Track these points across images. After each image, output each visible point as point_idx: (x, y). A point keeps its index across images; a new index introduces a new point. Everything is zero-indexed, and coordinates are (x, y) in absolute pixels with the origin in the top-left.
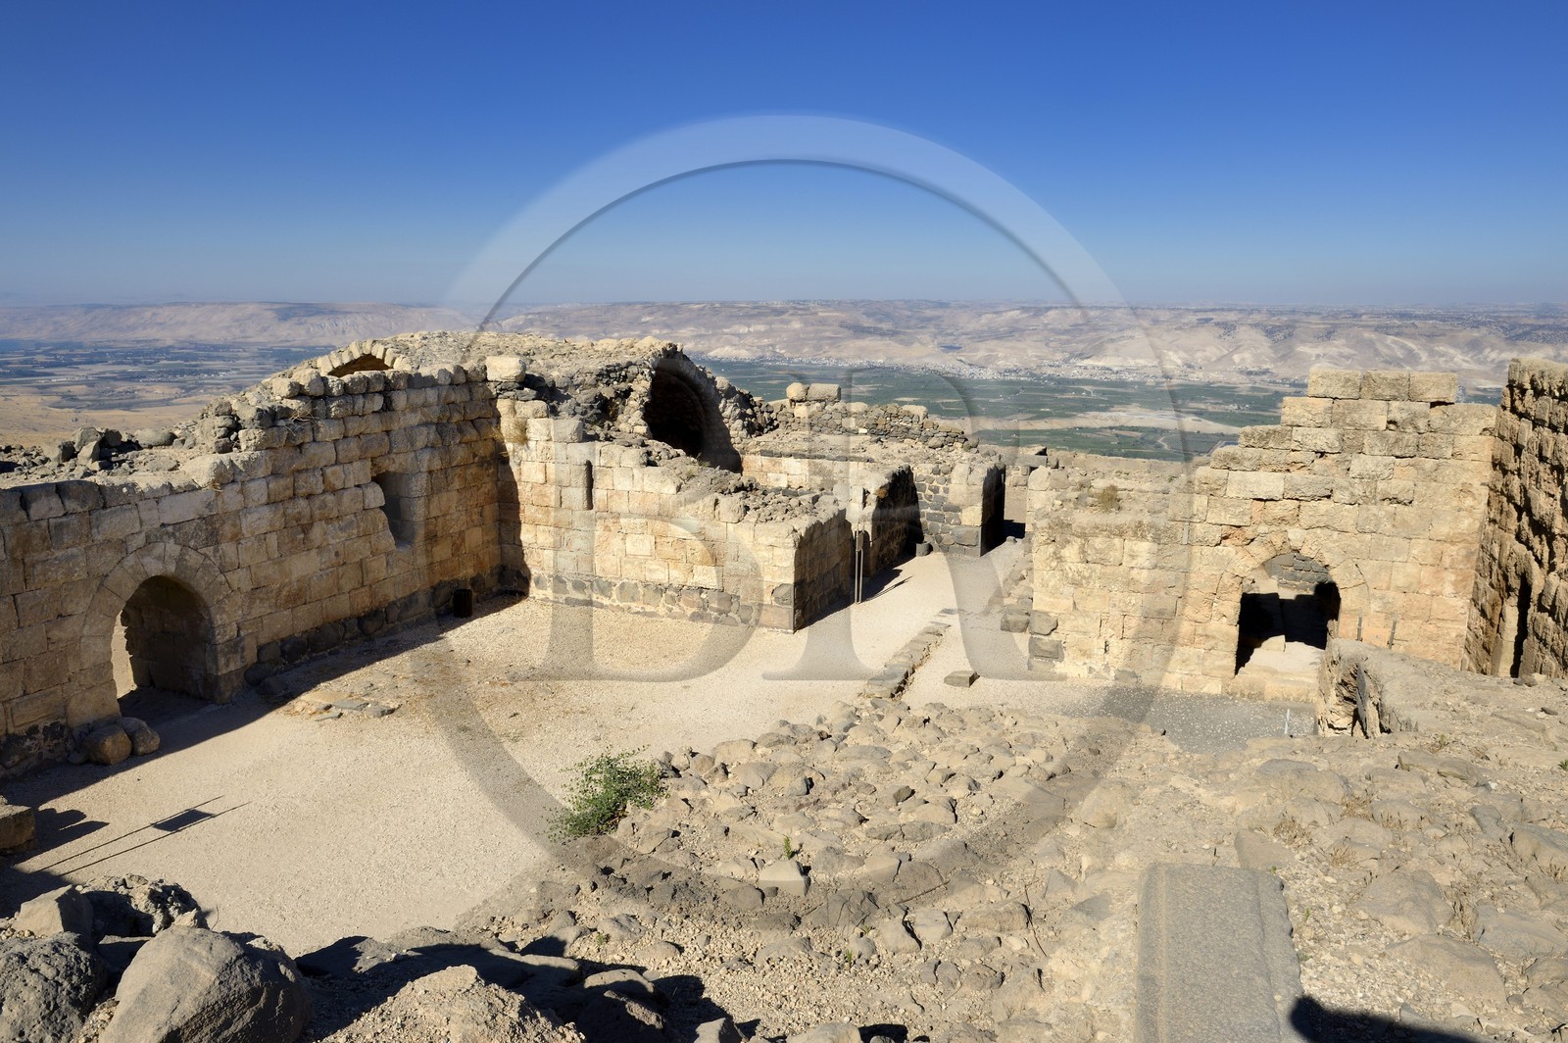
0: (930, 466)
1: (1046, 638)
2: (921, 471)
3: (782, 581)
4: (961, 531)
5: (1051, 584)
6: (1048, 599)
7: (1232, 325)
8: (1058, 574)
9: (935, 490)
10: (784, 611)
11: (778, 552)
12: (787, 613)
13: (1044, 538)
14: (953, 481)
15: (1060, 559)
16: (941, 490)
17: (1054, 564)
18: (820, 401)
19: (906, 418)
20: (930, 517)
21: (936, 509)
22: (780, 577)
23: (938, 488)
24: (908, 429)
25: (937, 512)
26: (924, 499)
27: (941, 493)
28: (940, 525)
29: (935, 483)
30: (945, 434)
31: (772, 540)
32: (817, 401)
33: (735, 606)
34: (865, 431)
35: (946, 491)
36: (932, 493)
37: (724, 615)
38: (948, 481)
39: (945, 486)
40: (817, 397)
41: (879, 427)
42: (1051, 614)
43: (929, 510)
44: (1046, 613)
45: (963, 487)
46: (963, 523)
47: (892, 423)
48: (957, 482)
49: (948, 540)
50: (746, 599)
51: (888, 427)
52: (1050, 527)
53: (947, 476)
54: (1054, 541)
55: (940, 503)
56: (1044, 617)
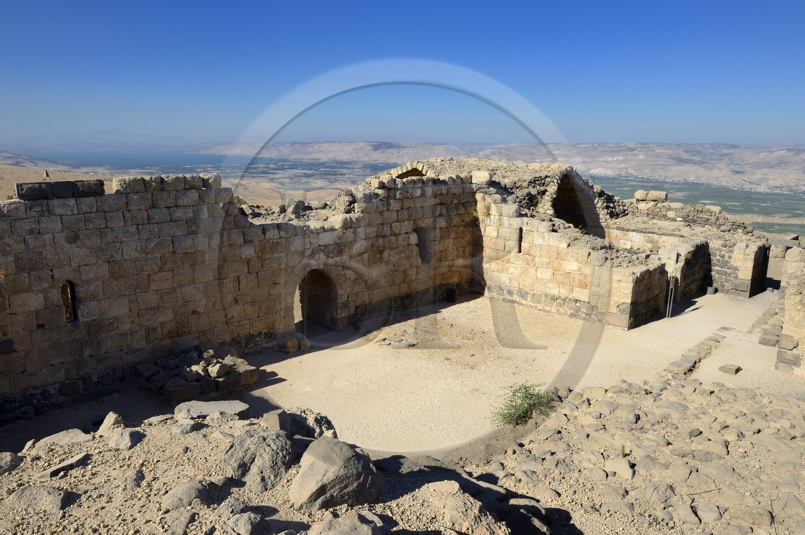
0: (720, 242)
1: (790, 352)
2: (714, 245)
3: (624, 301)
4: (737, 282)
5: (796, 319)
6: (793, 328)
9: (723, 257)
10: (623, 318)
11: (623, 284)
12: (625, 319)
13: (794, 291)
14: (735, 252)
16: (726, 257)
17: (799, 307)
18: (655, 201)
19: (707, 213)
20: (718, 272)
21: (722, 268)
22: (623, 298)
23: (725, 255)
24: (708, 220)
25: (722, 269)
26: (715, 261)
27: (726, 258)
28: (724, 277)
29: (723, 252)
30: (732, 224)
31: (619, 278)
32: (653, 201)
33: (595, 312)
34: (681, 219)
35: (730, 257)
36: (720, 258)
37: (588, 316)
38: (732, 252)
39: (729, 254)
40: (653, 198)
41: (690, 217)
42: (795, 338)
43: (718, 268)
44: (791, 337)
45: (741, 256)
46: (739, 277)
47: (698, 216)
48: (738, 253)
49: (729, 287)
50: (602, 309)
51: (695, 218)
52: (799, 285)
53: (731, 249)
54: (801, 293)
55: (725, 264)
56: (790, 339)
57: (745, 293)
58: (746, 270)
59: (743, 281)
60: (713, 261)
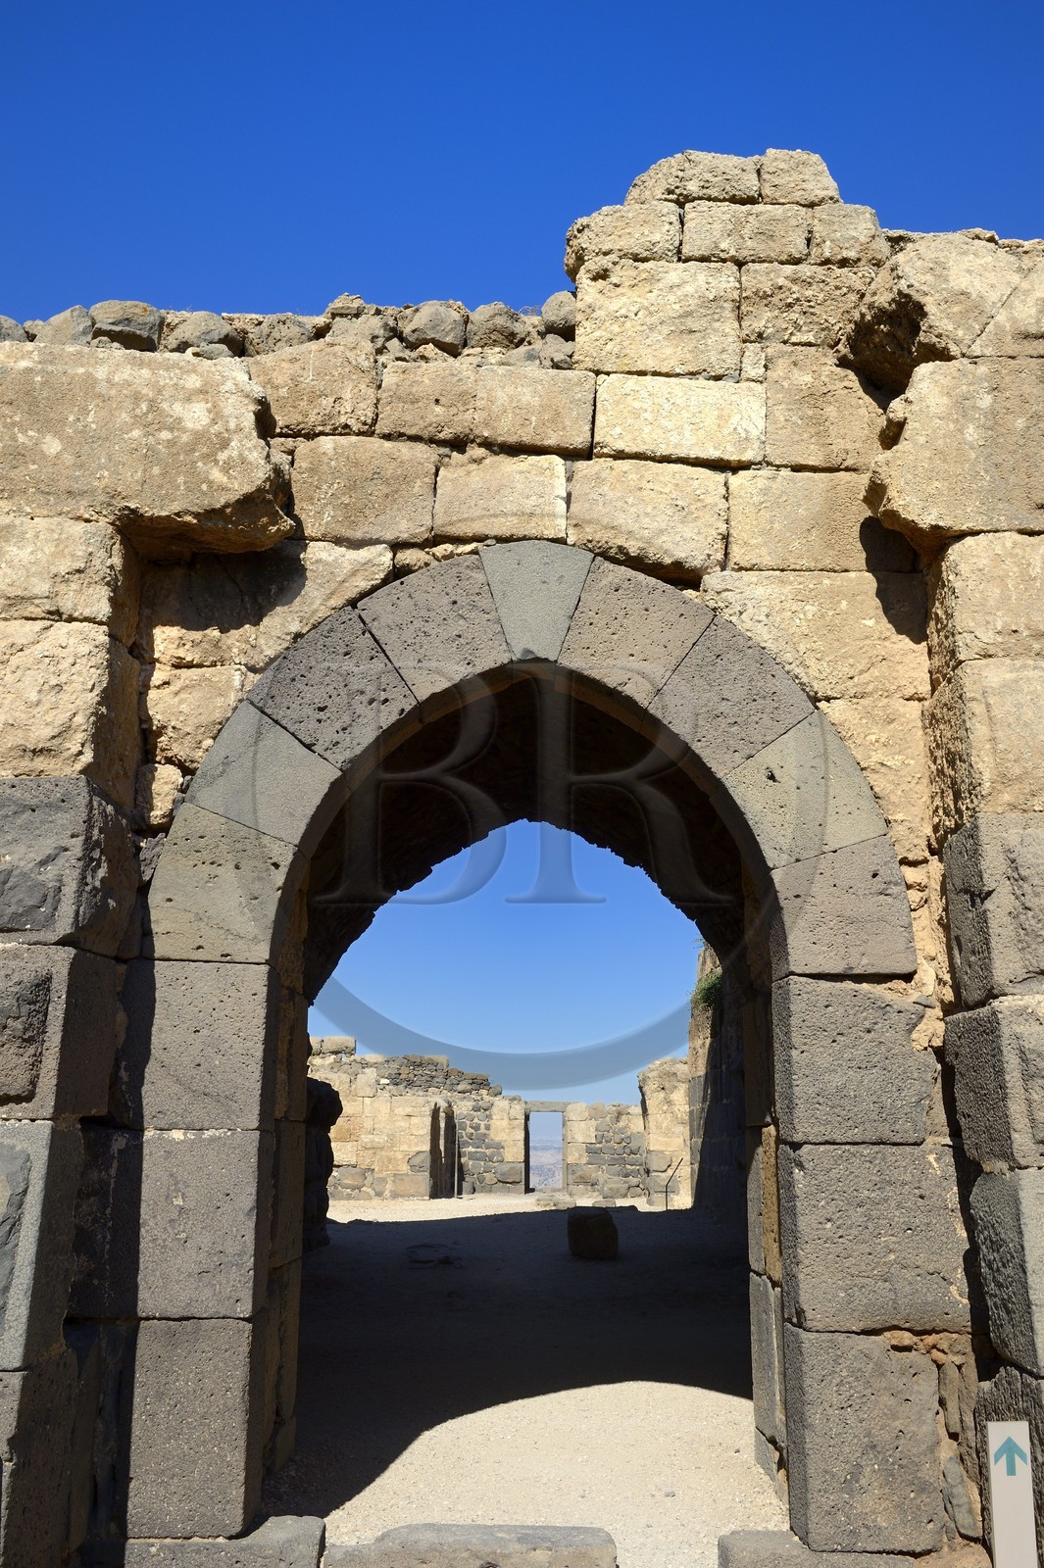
0: (470, 1104)
1: (663, 1175)
2: (463, 1108)
3: (418, 1149)
4: (505, 1168)
5: (664, 1125)
6: (662, 1139)
8: (669, 1115)
9: (477, 1128)
10: (421, 1178)
11: (414, 1120)
12: (424, 1180)
13: (656, 1086)
14: (494, 1117)
15: (669, 1103)
16: (482, 1127)
17: (665, 1108)
18: (336, 1053)
19: (430, 1067)
20: (472, 1156)
21: (478, 1147)
22: (417, 1145)
23: (479, 1125)
24: (433, 1077)
25: (479, 1150)
26: (465, 1138)
27: (482, 1130)
28: (482, 1163)
29: (476, 1120)
30: (471, 1081)
31: (408, 1110)
32: (333, 1053)
33: (370, 1179)
34: (388, 1081)
35: (488, 1128)
36: (472, 1131)
37: (357, 1191)
38: (489, 1117)
39: (486, 1122)
40: (334, 1048)
41: (402, 1077)
43: (471, 1149)
45: (505, 1123)
46: (506, 1160)
47: (415, 1072)
48: (498, 1117)
49: (491, 1180)
50: (381, 1171)
51: (411, 1076)
53: (487, 1112)
55: (482, 1140)
57: (518, 1186)
58: (515, 1145)
59: (512, 1165)
60: (462, 1137)
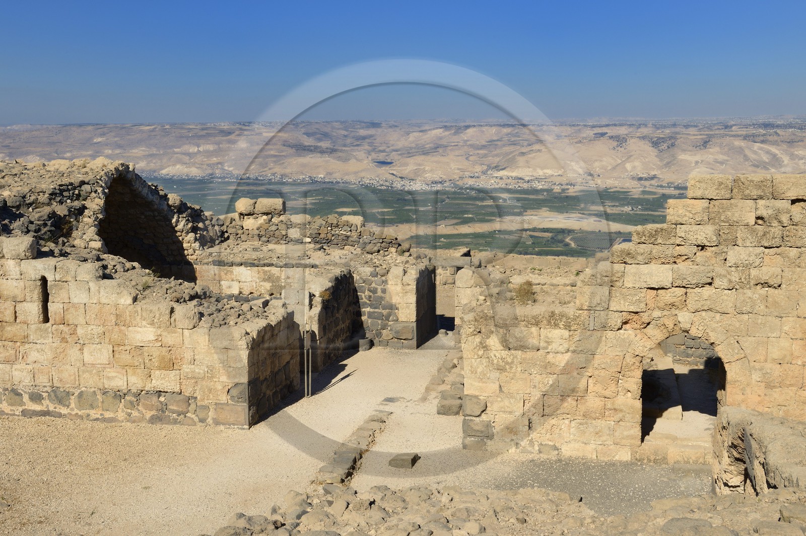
0: (368, 270)
1: (477, 419)
2: (362, 273)
3: (236, 380)
4: (399, 327)
5: (479, 370)
6: (476, 384)
7: (623, 138)
8: (484, 361)
9: (374, 291)
10: (240, 409)
11: (232, 353)
12: (242, 410)
13: (471, 330)
14: (390, 283)
15: (486, 348)
16: (379, 290)
17: (481, 353)
18: (267, 214)
19: (345, 228)
20: (370, 315)
21: (375, 308)
22: (235, 376)
23: (376, 289)
24: (348, 237)
25: (376, 310)
26: (365, 300)
27: (379, 293)
28: (380, 322)
29: (373, 285)
30: (381, 241)
32: (264, 214)
33: (193, 407)
34: (309, 240)
35: (384, 291)
36: (371, 294)
37: (182, 416)
38: (385, 282)
39: (382, 287)
40: (264, 210)
41: (322, 236)
42: (481, 398)
43: (369, 309)
44: (476, 397)
45: (399, 288)
46: (400, 320)
47: (333, 232)
48: (393, 283)
49: (388, 336)
50: (203, 400)
51: (329, 236)
52: (476, 320)
53: (384, 278)
54: (480, 332)
55: (377, 302)
56: (475, 400)
57: (411, 342)
58: (408, 307)
59: (406, 324)
60: (362, 299)
